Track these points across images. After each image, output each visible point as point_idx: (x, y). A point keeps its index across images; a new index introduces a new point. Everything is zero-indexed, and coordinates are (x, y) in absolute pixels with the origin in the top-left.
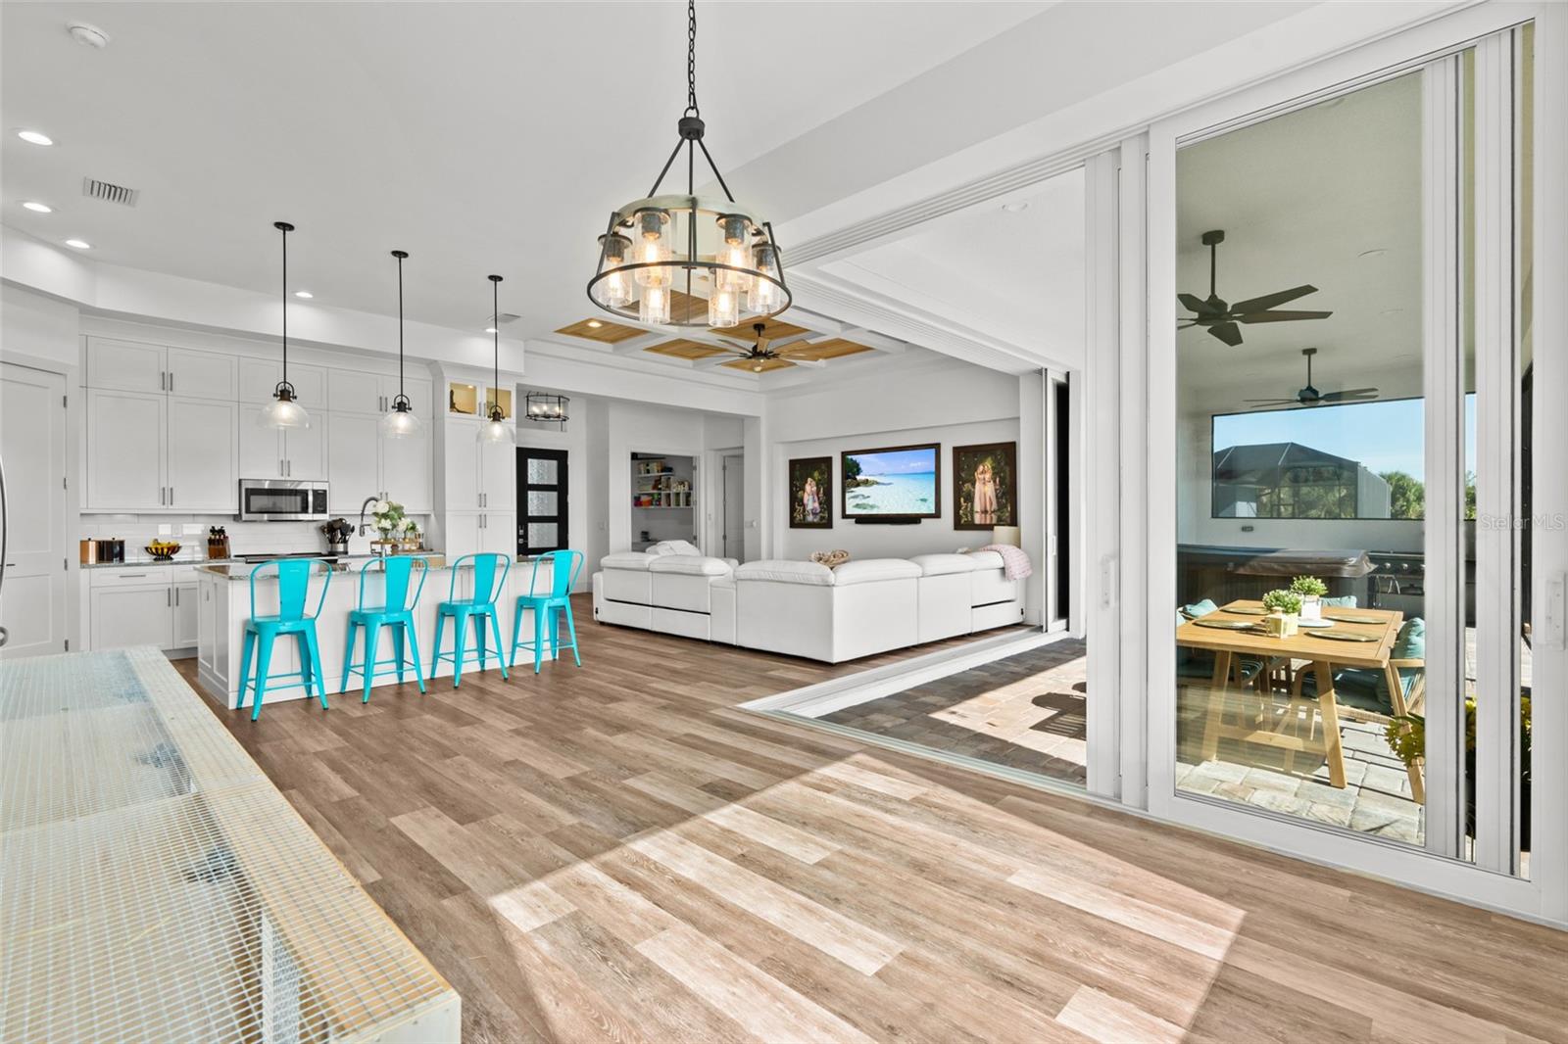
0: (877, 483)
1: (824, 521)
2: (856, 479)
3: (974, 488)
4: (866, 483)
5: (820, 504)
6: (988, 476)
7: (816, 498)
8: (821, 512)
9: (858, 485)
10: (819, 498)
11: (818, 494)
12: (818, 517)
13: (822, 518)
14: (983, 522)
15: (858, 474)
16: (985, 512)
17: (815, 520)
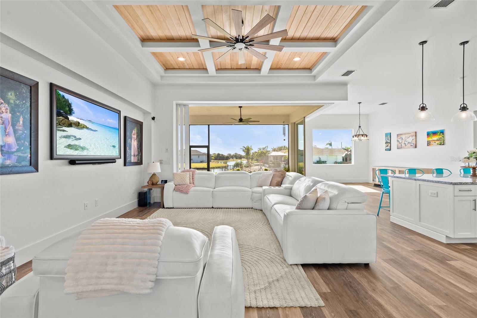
0: (87, 128)
1: (23, 163)
2: (68, 119)
3: (131, 142)
4: (77, 125)
5: (18, 139)
6: (135, 136)
7: (10, 129)
8: (18, 151)
9: (70, 125)
10: (15, 131)
11: (14, 125)
12: (14, 158)
13: (20, 159)
14: (134, 161)
15: (71, 114)
16: (134, 156)
17: (8, 162)
